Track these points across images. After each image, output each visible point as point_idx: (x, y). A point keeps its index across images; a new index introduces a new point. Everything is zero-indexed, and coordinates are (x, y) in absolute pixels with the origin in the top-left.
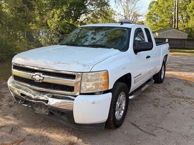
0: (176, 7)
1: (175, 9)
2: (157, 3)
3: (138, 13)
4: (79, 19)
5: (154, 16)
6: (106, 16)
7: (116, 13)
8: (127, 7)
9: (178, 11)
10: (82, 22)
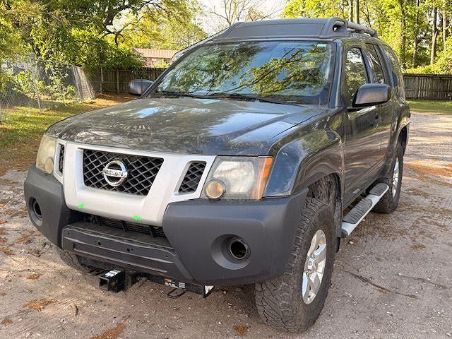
4: (111, 24)
9: (358, 6)
10: (118, 34)
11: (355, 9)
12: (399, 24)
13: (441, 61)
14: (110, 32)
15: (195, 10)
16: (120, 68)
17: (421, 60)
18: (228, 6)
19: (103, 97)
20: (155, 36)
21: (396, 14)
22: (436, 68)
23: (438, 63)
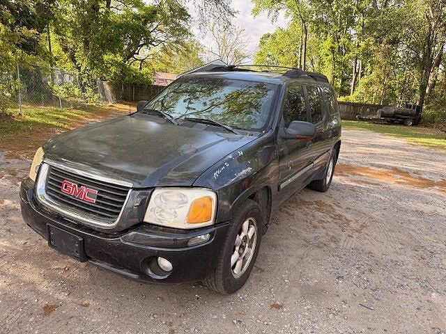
0: (304, 47)
1: (301, 50)
2: (274, 38)
3: (242, 52)
4: (138, 54)
5: (268, 59)
6: (187, 51)
7: (205, 49)
8: (224, 40)
9: (305, 53)
10: (142, 61)
11: (303, 55)
12: (331, 66)
13: (356, 93)
14: (137, 60)
15: (198, 49)
16: (135, 84)
17: (345, 92)
18: (221, 48)
19: (121, 103)
20: (168, 64)
21: (330, 60)
22: (352, 98)
23: (355, 95)
